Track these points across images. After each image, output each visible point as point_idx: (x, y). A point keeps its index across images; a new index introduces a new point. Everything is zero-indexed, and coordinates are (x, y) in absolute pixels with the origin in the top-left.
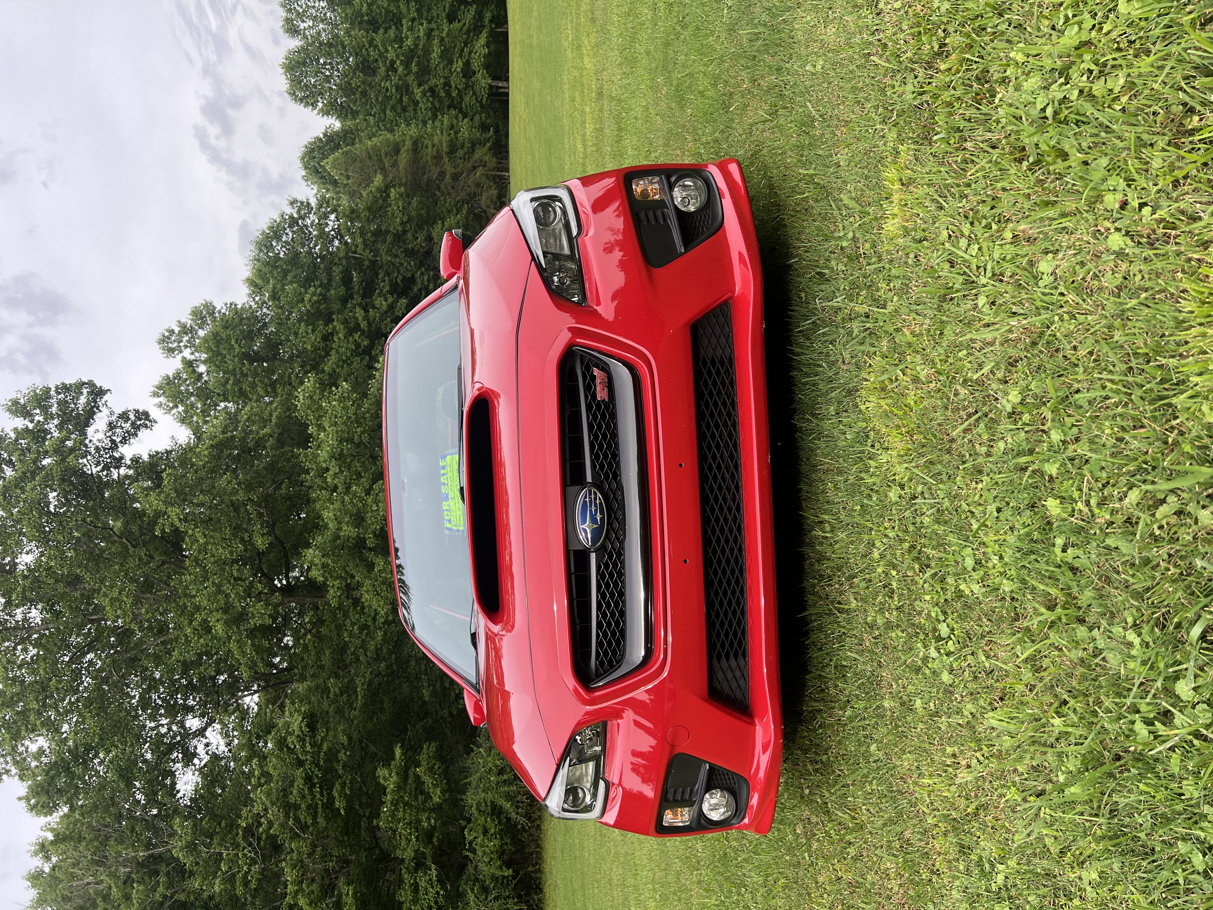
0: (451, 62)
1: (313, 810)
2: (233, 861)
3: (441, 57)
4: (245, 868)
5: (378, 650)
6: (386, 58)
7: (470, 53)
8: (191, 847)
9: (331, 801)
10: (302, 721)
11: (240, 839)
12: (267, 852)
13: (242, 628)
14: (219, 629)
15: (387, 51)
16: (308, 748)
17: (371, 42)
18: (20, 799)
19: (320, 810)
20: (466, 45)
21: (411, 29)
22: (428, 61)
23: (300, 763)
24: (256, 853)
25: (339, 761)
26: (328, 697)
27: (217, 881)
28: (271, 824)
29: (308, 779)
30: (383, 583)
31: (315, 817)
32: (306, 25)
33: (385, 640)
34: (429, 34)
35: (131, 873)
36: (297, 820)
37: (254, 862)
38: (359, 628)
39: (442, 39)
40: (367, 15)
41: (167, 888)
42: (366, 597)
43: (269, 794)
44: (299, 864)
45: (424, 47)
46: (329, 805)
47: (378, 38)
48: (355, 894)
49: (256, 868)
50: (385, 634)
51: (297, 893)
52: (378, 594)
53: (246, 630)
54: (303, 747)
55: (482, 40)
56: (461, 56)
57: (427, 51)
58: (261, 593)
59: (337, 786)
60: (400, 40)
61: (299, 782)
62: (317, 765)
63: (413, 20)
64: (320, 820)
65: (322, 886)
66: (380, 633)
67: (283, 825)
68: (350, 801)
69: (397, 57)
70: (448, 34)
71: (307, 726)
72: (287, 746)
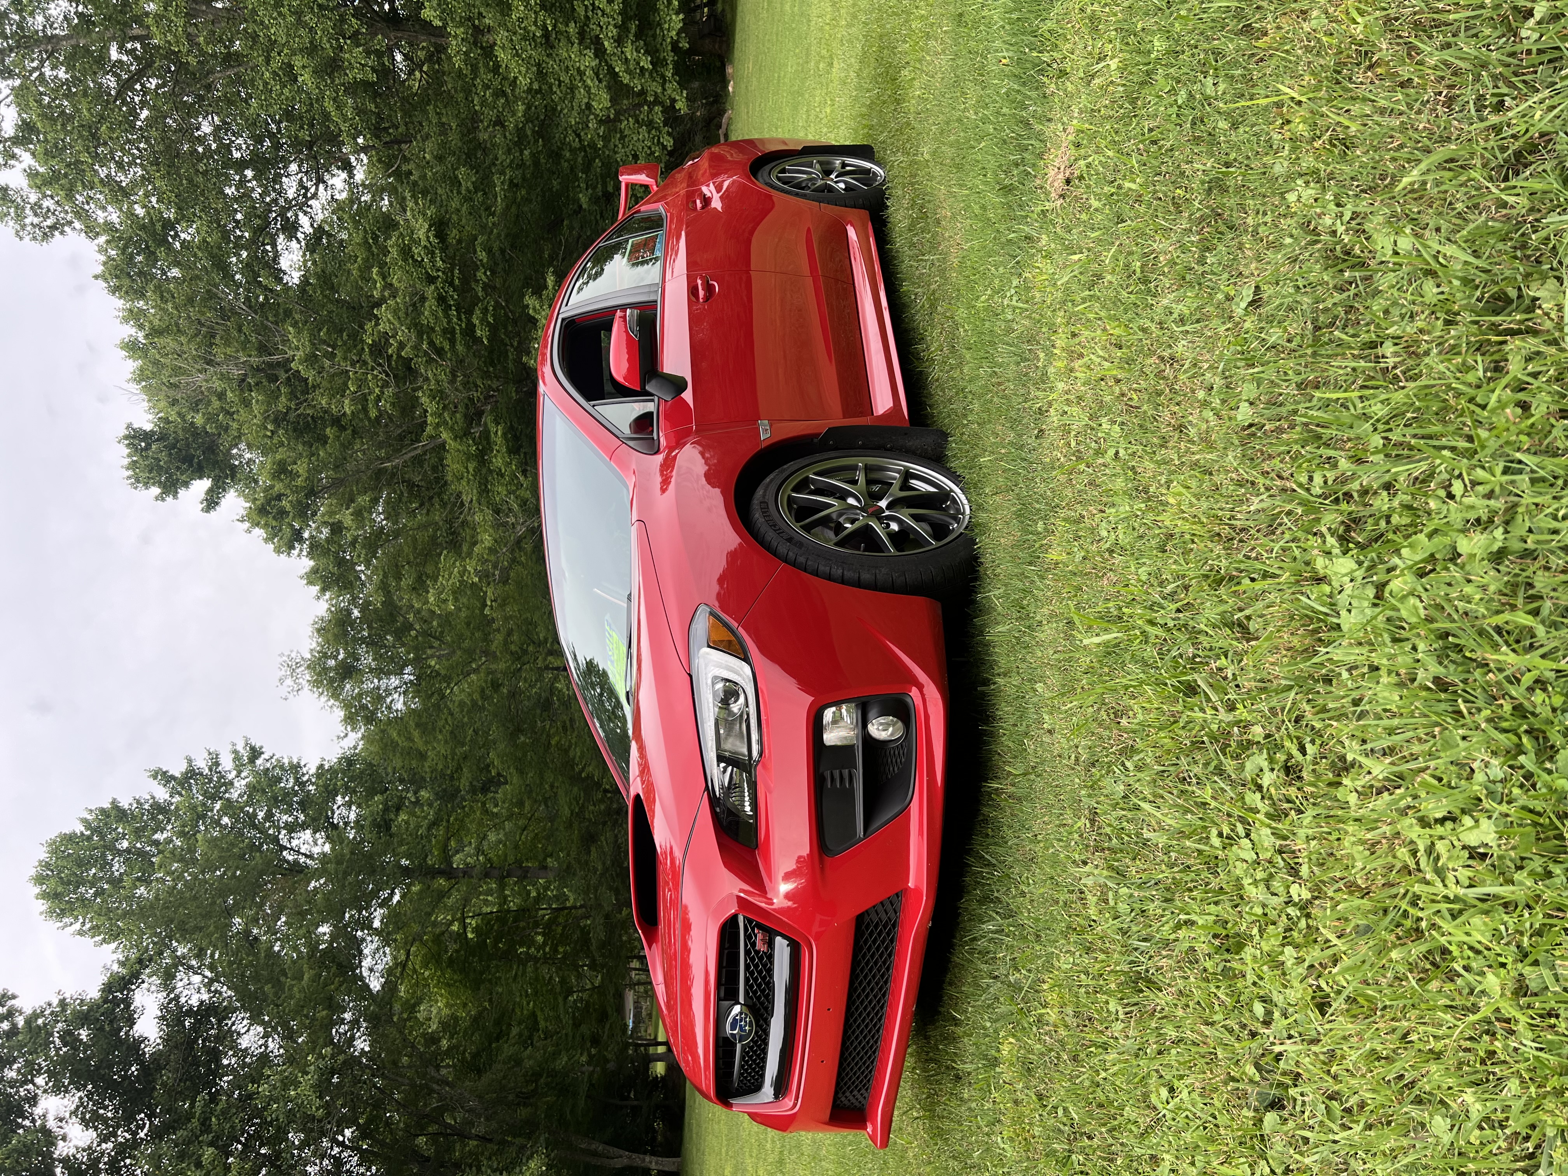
1: (449, 333)
2: (362, 383)
4: (377, 390)
5: (520, 132)
8: (311, 359)
9: (471, 327)
10: (429, 230)
11: (366, 356)
12: (401, 374)
13: (337, 81)
14: (306, 78)
16: (440, 263)
18: (96, 277)
19: (458, 336)
23: (431, 280)
24: (387, 375)
25: (477, 281)
26: (459, 193)
27: (347, 402)
28: (402, 346)
29: (441, 299)
30: (524, 38)
31: (452, 342)
33: (528, 119)
35: (245, 375)
36: (431, 343)
37: (386, 385)
38: (493, 95)
41: (290, 400)
42: (502, 56)
43: (395, 312)
44: (438, 395)
46: (470, 330)
48: (504, 434)
49: (389, 392)
50: (529, 107)
51: (438, 425)
52: (517, 55)
53: (343, 85)
54: (432, 261)
58: (357, 33)
59: (477, 312)
61: (431, 303)
62: (451, 284)
64: (460, 348)
65: (466, 416)
66: (521, 108)
67: (416, 348)
68: (493, 330)
71: (436, 236)
72: (412, 257)
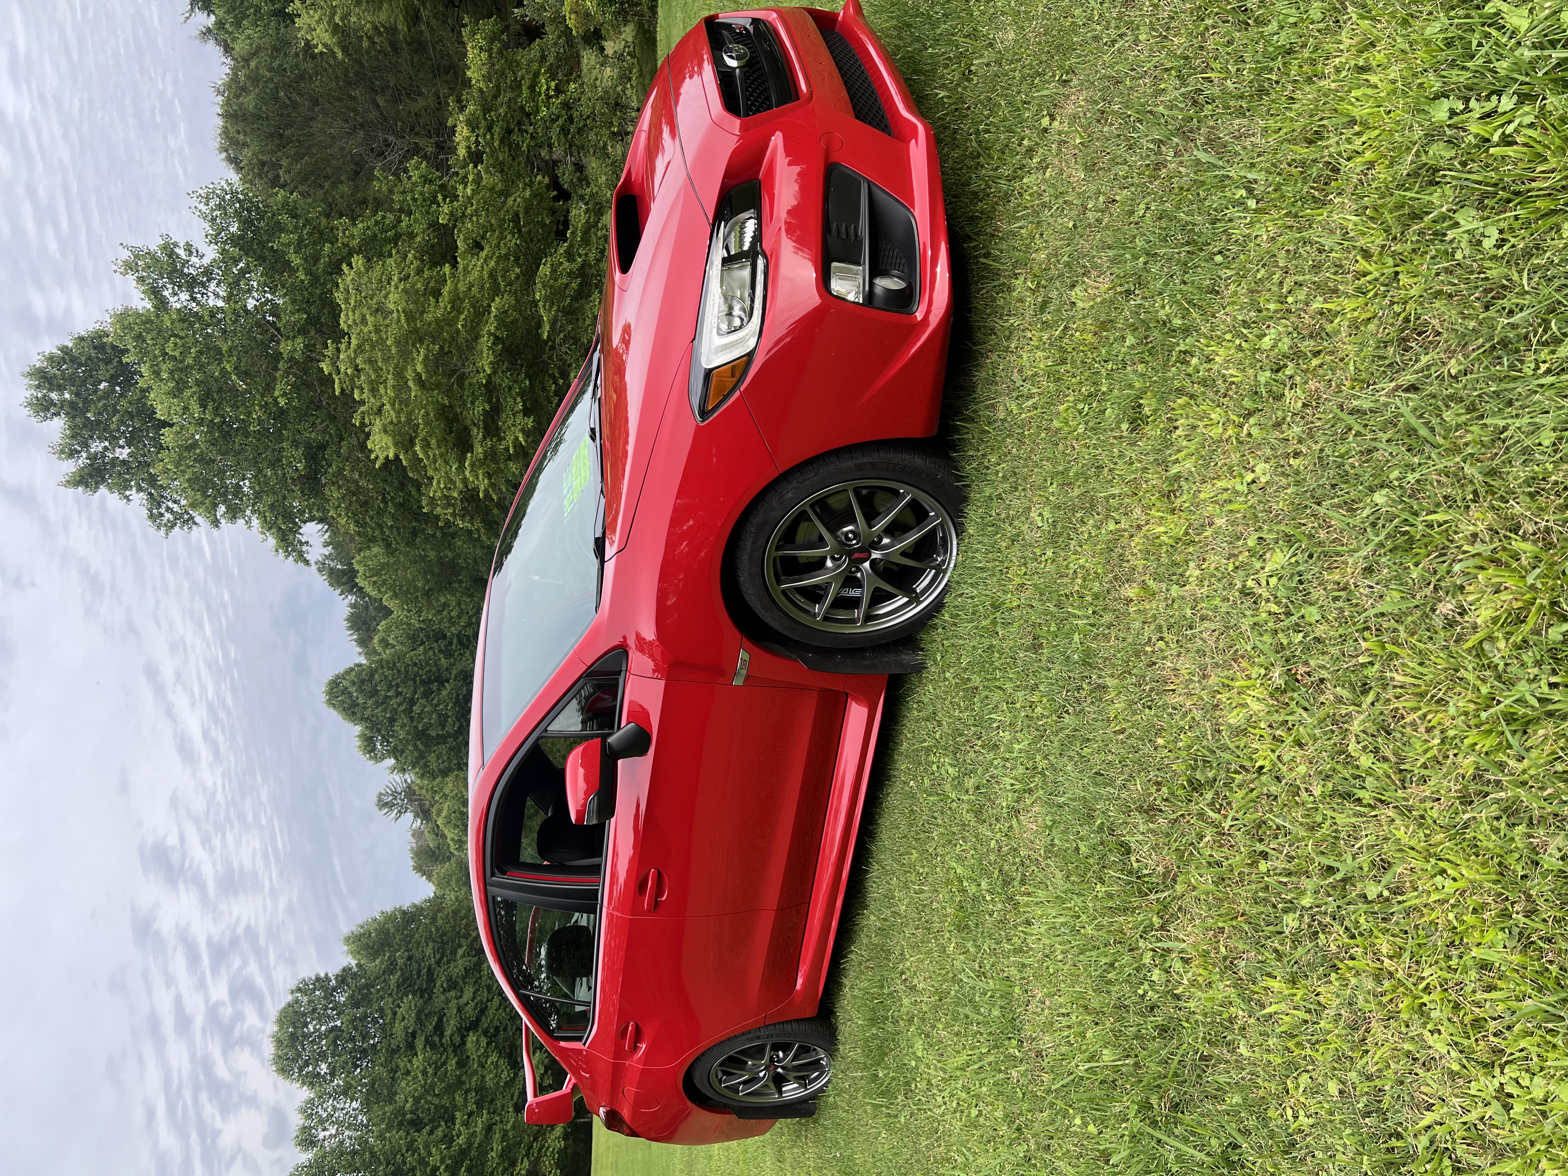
0: (513, 1164)
3: (501, 1156)
6: (428, 1163)
7: (540, 1150)
15: (430, 1154)
17: (410, 1147)
20: (536, 1139)
21: (466, 1124)
22: (483, 1165)
32: (327, 1133)
34: (489, 1129)
39: (505, 1134)
40: (411, 1112)
45: (480, 1145)
47: (421, 1139)
55: (559, 1130)
56: (527, 1155)
57: (483, 1151)
60: (448, 1139)
63: (470, 1114)
69: (442, 1161)
70: (514, 1127)
